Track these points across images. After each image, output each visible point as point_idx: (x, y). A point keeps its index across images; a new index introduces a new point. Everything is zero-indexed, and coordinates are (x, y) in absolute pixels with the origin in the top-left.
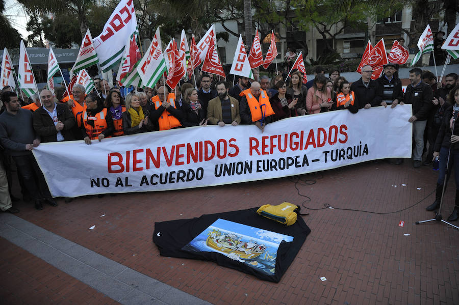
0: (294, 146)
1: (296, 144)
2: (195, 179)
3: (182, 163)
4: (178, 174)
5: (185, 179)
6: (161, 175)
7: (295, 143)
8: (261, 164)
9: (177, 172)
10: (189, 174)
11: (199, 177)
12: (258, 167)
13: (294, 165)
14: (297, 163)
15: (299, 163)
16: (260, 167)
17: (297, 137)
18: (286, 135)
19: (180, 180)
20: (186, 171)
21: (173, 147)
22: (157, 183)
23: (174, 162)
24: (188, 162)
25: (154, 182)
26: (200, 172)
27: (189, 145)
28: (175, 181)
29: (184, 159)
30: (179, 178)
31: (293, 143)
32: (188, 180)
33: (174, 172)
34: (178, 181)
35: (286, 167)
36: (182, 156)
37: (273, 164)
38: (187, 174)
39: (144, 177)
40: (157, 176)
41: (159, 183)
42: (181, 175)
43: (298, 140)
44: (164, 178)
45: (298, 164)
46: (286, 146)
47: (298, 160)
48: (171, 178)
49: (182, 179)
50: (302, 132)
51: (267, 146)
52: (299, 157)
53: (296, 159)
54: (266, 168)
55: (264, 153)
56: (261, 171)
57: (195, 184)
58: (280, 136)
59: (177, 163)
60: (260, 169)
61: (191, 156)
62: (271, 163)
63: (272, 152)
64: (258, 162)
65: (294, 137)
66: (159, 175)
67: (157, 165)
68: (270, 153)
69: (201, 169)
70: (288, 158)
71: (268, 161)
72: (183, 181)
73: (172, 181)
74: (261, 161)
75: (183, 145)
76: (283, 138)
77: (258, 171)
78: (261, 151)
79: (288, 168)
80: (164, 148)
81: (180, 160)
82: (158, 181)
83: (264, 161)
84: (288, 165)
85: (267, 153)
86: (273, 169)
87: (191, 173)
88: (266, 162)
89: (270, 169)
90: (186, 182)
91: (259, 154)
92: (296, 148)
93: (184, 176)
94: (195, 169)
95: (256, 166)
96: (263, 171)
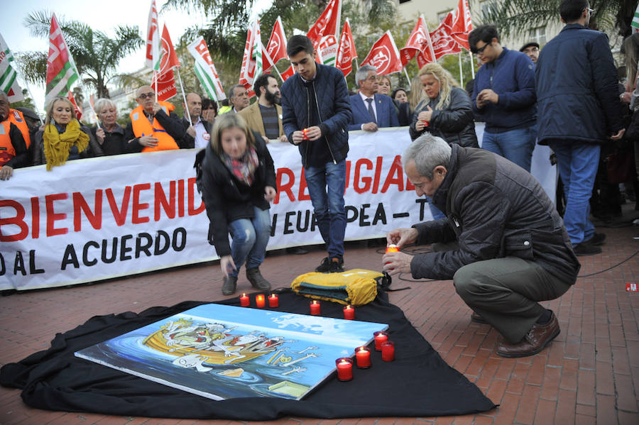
0: (362, 185)
1: (367, 180)
2: (171, 249)
3: (146, 220)
4: (138, 241)
5: (152, 249)
6: (105, 242)
7: (365, 179)
8: (293, 219)
9: (135, 236)
10: (158, 239)
11: (179, 245)
12: (288, 224)
13: (357, 221)
14: (363, 217)
15: (367, 217)
16: (291, 224)
17: (368, 169)
19: (142, 253)
20: (154, 235)
21: (128, 190)
22: (95, 262)
23: (129, 217)
24: (157, 218)
25: (90, 259)
26: (180, 235)
27: (158, 186)
28: (132, 254)
29: (148, 213)
30: (139, 248)
31: (360, 179)
32: (158, 252)
33: (130, 237)
34: (137, 256)
36: (145, 206)
38: (154, 239)
39: (70, 249)
40: (96, 245)
41: (100, 261)
42: (144, 242)
43: (371, 174)
44: (109, 249)
45: (365, 221)
47: (367, 211)
48: (124, 250)
49: (146, 249)
50: (380, 160)
52: (368, 206)
53: (362, 211)
54: (302, 226)
55: (302, 197)
56: (292, 232)
57: (171, 259)
59: (136, 220)
60: (290, 228)
61: (162, 207)
65: (364, 166)
66: (100, 243)
67: (97, 224)
69: (183, 230)
71: (308, 212)
72: (148, 254)
73: (127, 254)
74: (293, 213)
75: (147, 187)
77: (287, 232)
78: (296, 196)
80: (109, 192)
81: (142, 214)
82: (99, 257)
83: (300, 213)
87: (162, 238)
88: (303, 215)
89: (309, 227)
90: (153, 256)
91: (292, 199)
92: (366, 189)
93: (150, 244)
94: (170, 231)
95: (284, 222)
96: (296, 231)
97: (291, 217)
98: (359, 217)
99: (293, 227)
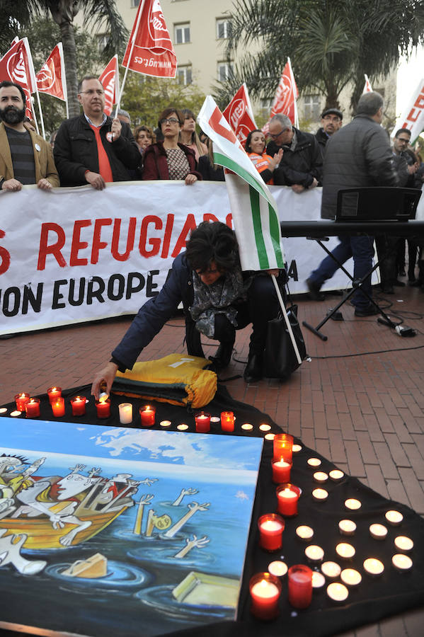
0: (149, 247)
1: (155, 242)
7: (153, 241)
8: (64, 290)
12: (57, 296)
13: (144, 290)
14: (151, 285)
15: (156, 286)
16: (61, 296)
17: (157, 228)
18: (133, 221)
31: (148, 241)
35: (125, 294)
37: (96, 286)
43: (160, 234)
45: (153, 290)
46: (130, 246)
47: (155, 279)
50: (171, 218)
51: (84, 245)
52: (157, 272)
53: (150, 278)
54: (76, 299)
55: (76, 262)
56: (63, 306)
58: (118, 222)
60: (60, 301)
62: (91, 285)
63: (94, 261)
64: (58, 284)
65: (152, 225)
68: (89, 260)
70: (131, 276)
71: (83, 280)
74: (64, 282)
76: (124, 228)
77: (56, 306)
78: (67, 259)
79: (128, 297)
83: (72, 282)
84: (131, 291)
85: (83, 262)
86: (95, 299)
88: (77, 285)
89: (85, 299)
91: (62, 264)
92: (154, 252)
95: (51, 294)
96: (68, 305)
97: (62, 287)
98: (145, 286)
99: (65, 300)
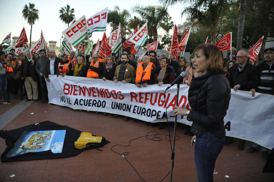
0: (161, 103)
3: (96, 96)
4: (93, 102)
6: (85, 100)
7: (162, 101)
9: (93, 100)
11: (103, 106)
13: (156, 117)
15: (159, 116)
16: (135, 110)
20: (97, 101)
22: (82, 105)
23: (92, 95)
24: (98, 96)
25: (81, 104)
26: (104, 103)
28: (91, 105)
30: (93, 104)
32: (98, 106)
33: (91, 100)
36: (95, 92)
39: (77, 100)
40: (83, 100)
41: (83, 105)
42: (95, 102)
46: (155, 102)
49: (95, 104)
50: (169, 95)
51: (143, 98)
53: (158, 113)
54: (139, 112)
57: (100, 110)
58: (152, 94)
60: (135, 111)
62: (143, 110)
65: (163, 96)
66: (84, 100)
67: (84, 95)
68: (144, 102)
69: (104, 101)
70: (153, 111)
71: (141, 107)
72: (95, 106)
74: (136, 106)
75: (94, 88)
78: (138, 101)
81: (95, 94)
82: (83, 104)
84: (152, 115)
87: (99, 102)
88: (139, 108)
89: (141, 113)
90: (96, 107)
93: (96, 103)
94: (102, 101)
95: (133, 108)
96: (136, 113)
97: (136, 107)
98: (156, 115)
